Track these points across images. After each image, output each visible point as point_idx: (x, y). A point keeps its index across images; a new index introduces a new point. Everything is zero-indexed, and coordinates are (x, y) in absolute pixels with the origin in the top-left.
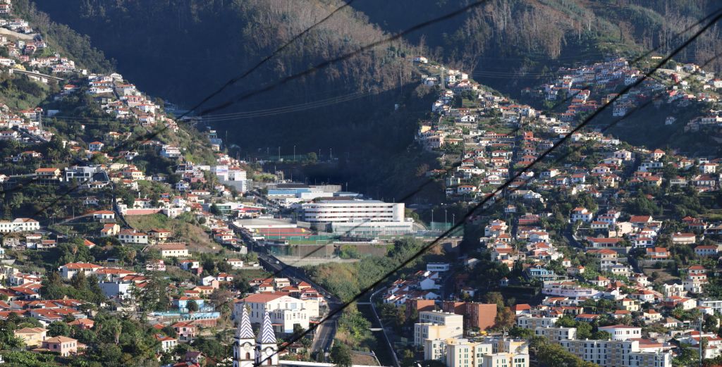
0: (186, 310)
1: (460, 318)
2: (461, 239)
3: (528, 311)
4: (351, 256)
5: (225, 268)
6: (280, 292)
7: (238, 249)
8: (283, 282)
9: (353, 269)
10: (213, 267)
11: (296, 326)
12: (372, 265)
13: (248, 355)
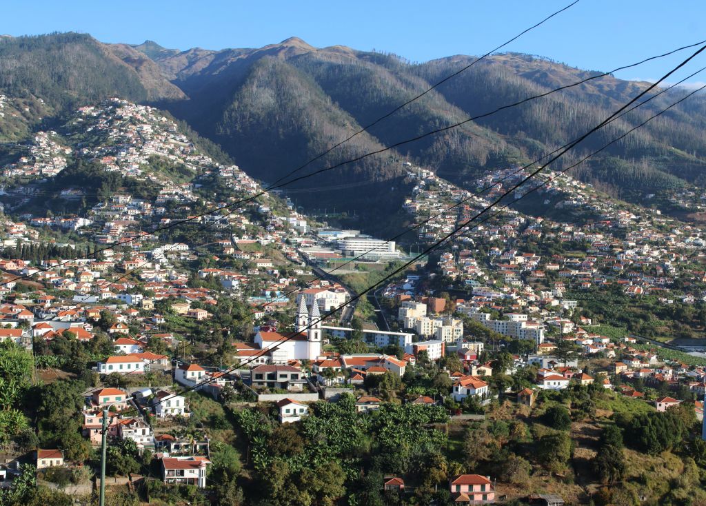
0: (270, 297)
1: (425, 305)
2: (426, 262)
3: (463, 303)
4: (364, 270)
5: (292, 274)
6: (323, 288)
7: (300, 264)
8: (325, 283)
9: (365, 277)
10: (286, 273)
11: (332, 307)
12: (376, 275)
13: (304, 322)
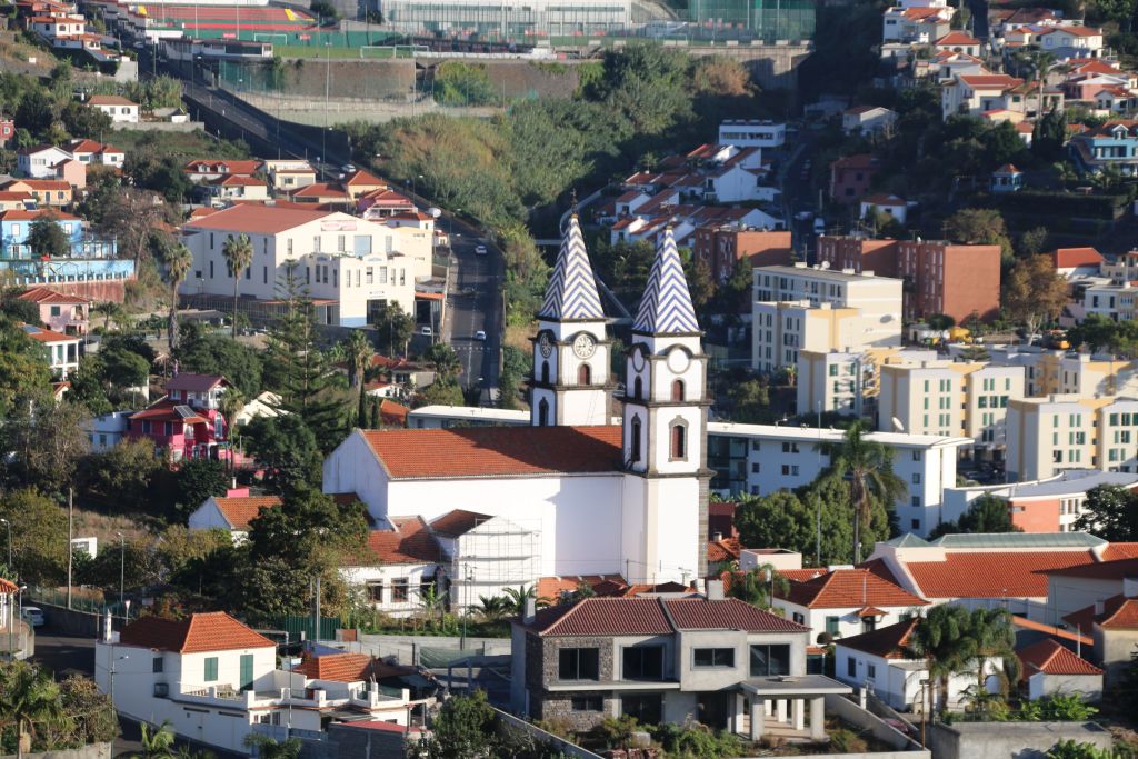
0: (25, 252)
1: (896, 286)
2: (803, 50)
3: (1096, 269)
4: (474, 98)
5: (86, 128)
7: (110, 68)
8: (294, 172)
9: (494, 139)
10: (47, 120)
11: (377, 309)
12: (546, 125)
13: (586, 370)
